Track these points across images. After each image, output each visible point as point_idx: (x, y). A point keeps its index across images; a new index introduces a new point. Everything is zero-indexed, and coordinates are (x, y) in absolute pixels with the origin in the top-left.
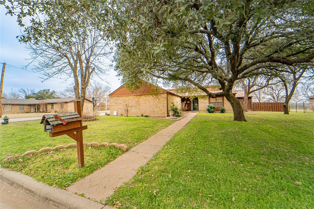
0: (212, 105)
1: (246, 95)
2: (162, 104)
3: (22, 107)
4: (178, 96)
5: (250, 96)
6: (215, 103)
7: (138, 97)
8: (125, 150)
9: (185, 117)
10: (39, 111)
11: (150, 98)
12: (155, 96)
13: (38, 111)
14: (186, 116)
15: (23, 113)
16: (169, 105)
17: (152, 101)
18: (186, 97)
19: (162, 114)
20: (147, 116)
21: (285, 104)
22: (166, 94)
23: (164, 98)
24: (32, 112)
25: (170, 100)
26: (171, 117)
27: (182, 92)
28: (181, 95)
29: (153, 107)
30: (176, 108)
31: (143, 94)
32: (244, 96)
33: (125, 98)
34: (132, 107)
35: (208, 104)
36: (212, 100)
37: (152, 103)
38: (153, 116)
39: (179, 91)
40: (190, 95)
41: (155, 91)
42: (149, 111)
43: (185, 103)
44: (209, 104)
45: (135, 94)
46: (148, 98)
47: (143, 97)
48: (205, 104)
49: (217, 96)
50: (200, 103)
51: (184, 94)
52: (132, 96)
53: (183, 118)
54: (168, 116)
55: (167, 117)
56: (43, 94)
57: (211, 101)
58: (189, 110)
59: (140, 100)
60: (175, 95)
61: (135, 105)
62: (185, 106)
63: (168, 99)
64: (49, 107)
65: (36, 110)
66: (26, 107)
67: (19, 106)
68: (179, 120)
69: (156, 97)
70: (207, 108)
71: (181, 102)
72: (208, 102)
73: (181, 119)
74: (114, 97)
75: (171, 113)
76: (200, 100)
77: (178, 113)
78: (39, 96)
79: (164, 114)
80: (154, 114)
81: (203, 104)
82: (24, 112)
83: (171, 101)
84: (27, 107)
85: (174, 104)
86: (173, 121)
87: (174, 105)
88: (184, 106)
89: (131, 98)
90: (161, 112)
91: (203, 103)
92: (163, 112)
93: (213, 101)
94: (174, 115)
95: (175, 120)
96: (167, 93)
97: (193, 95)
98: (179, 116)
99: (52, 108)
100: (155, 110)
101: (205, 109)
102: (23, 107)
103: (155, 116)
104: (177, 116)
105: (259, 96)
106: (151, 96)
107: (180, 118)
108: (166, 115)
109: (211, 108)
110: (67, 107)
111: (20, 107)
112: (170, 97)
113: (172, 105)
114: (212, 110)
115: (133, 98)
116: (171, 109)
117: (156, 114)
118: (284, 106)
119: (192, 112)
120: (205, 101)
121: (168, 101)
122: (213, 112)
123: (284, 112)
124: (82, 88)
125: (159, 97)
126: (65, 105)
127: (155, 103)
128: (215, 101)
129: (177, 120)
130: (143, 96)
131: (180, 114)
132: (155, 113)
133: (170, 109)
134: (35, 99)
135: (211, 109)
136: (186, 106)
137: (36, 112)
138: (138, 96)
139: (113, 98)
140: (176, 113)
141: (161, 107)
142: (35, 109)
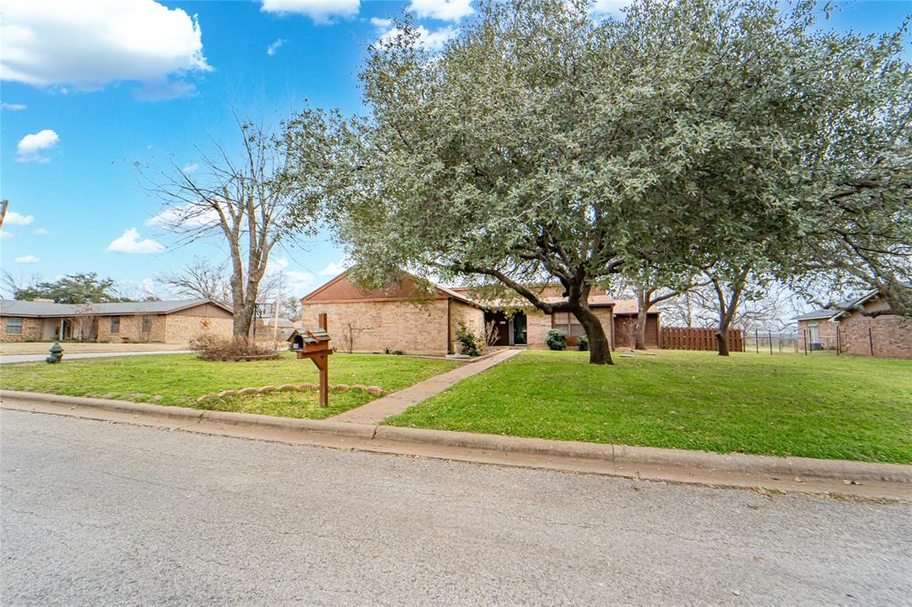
0: (558, 331)
1: (642, 309)
2: (437, 325)
3: (14, 324)
4: (474, 306)
5: (652, 310)
6: (567, 325)
7: (378, 306)
8: (379, 394)
9: (491, 356)
10: (67, 338)
11: (409, 309)
12: (420, 306)
13: (64, 337)
14: (495, 354)
15: (17, 341)
16: (452, 328)
17: (411, 317)
18: (496, 308)
19: (435, 349)
20: (400, 353)
21: (719, 332)
22: (447, 302)
23: (443, 311)
24: (45, 338)
25: (456, 317)
26: (457, 355)
27: (484, 296)
28: (483, 305)
29: (415, 331)
30: (469, 336)
31: (391, 299)
32: (637, 311)
33: (344, 307)
34: (361, 330)
35: (550, 329)
36: (560, 319)
37: (411, 322)
38: (414, 353)
39: (478, 295)
40: (505, 305)
41: (419, 294)
42: (403, 342)
43: (493, 325)
44: (553, 327)
45: (370, 300)
46: (403, 310)
47: (390, 307)
48: (543, 328)
49: (556, 309)
50: (531, 324)
51: (489, 303)
52: (361, 304)
53: (485, 359)
54: (451, 352)
55: (447, 356)
56: (77, 286)
57: (557, 322)
58: (503, 342)
59: (383, 315)
60: (468, 305)
61: (370, 326)
62: (493, 332)
63: (452, 312)
64: (104, 327)
65: (57, 333)
66: (26, 325)
67: (6, 320)
68: (474, 362)
69: (423, 309)
70: (547, 337)
71: (482, 321)
72: (550, 324)
73: (480, 359)
74: (315, 306)
75: (457, 346)
76: (530, 319)
77: (474, 346)
78: (63, 294)
79: (440, 349)
80: (416, 349)
81: (538, 327)
82: (19, 339)
83: (459, 319)
84: (32, 324)
85: (466, 325)
86: (461, 364)
87: (464, 329)
88: (489, 332)
89: (361, 307)
90: (433, 345)
91: (538, 325)
92: (439, 343)
93: (562, 322)
94: (464, 352)
95: (466, 362)
96: (449, 299)
97: (512, 304)
98: (477, 355)
99: (115, 330)
100: (420, 339)
101: (543, 342)
102: (19, 324)
103: (419, 352)
104: (471, 354)
105: (686, 313)
106: (412, 306)
107: (476, 358)
108: (446, 351)
109: (556, 337)
110: (163, 326)
111: (10, 324)
112: (456, 308)
113: (460, 328)
114: (559, 343)
115: (364, 309)
116: (457, 337)
117: (422, 349)
118: (718, 336)
119: (511, 349)
120: (543, 322)
121: (452, 318)
122: (560, 348)
123: (718, 353)
124: (251, 282)
125: (431, 307)
126: (155, 323)
127: (421, 322)
128: (566, 322)
129: (470, 362)
130: (390, 304)
131: (478, 350)
132: (419, 347)
133: (454, 337)
134: (53, 301)
135: (557, 340)
136: (496, 332)
137: (58, 339)
138: (377, 304)
139: (312, 306)
140: (469, 347)
141: (434, 333)
142: (54, 332)
